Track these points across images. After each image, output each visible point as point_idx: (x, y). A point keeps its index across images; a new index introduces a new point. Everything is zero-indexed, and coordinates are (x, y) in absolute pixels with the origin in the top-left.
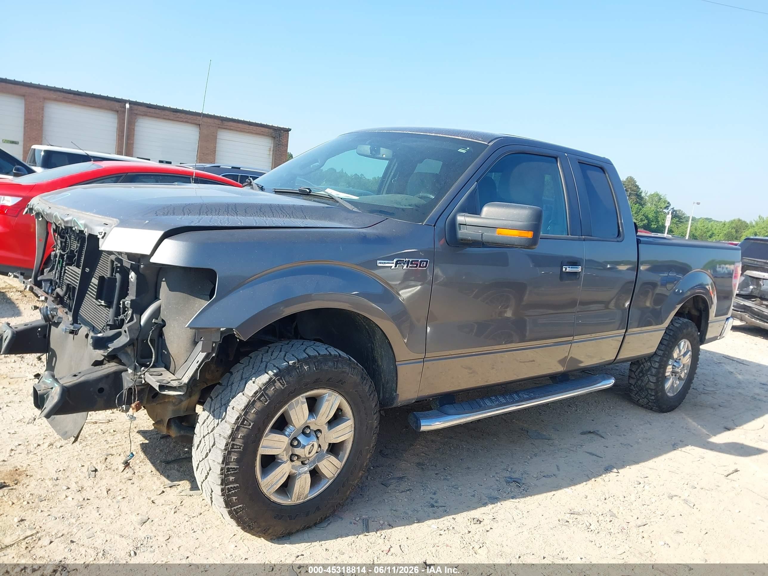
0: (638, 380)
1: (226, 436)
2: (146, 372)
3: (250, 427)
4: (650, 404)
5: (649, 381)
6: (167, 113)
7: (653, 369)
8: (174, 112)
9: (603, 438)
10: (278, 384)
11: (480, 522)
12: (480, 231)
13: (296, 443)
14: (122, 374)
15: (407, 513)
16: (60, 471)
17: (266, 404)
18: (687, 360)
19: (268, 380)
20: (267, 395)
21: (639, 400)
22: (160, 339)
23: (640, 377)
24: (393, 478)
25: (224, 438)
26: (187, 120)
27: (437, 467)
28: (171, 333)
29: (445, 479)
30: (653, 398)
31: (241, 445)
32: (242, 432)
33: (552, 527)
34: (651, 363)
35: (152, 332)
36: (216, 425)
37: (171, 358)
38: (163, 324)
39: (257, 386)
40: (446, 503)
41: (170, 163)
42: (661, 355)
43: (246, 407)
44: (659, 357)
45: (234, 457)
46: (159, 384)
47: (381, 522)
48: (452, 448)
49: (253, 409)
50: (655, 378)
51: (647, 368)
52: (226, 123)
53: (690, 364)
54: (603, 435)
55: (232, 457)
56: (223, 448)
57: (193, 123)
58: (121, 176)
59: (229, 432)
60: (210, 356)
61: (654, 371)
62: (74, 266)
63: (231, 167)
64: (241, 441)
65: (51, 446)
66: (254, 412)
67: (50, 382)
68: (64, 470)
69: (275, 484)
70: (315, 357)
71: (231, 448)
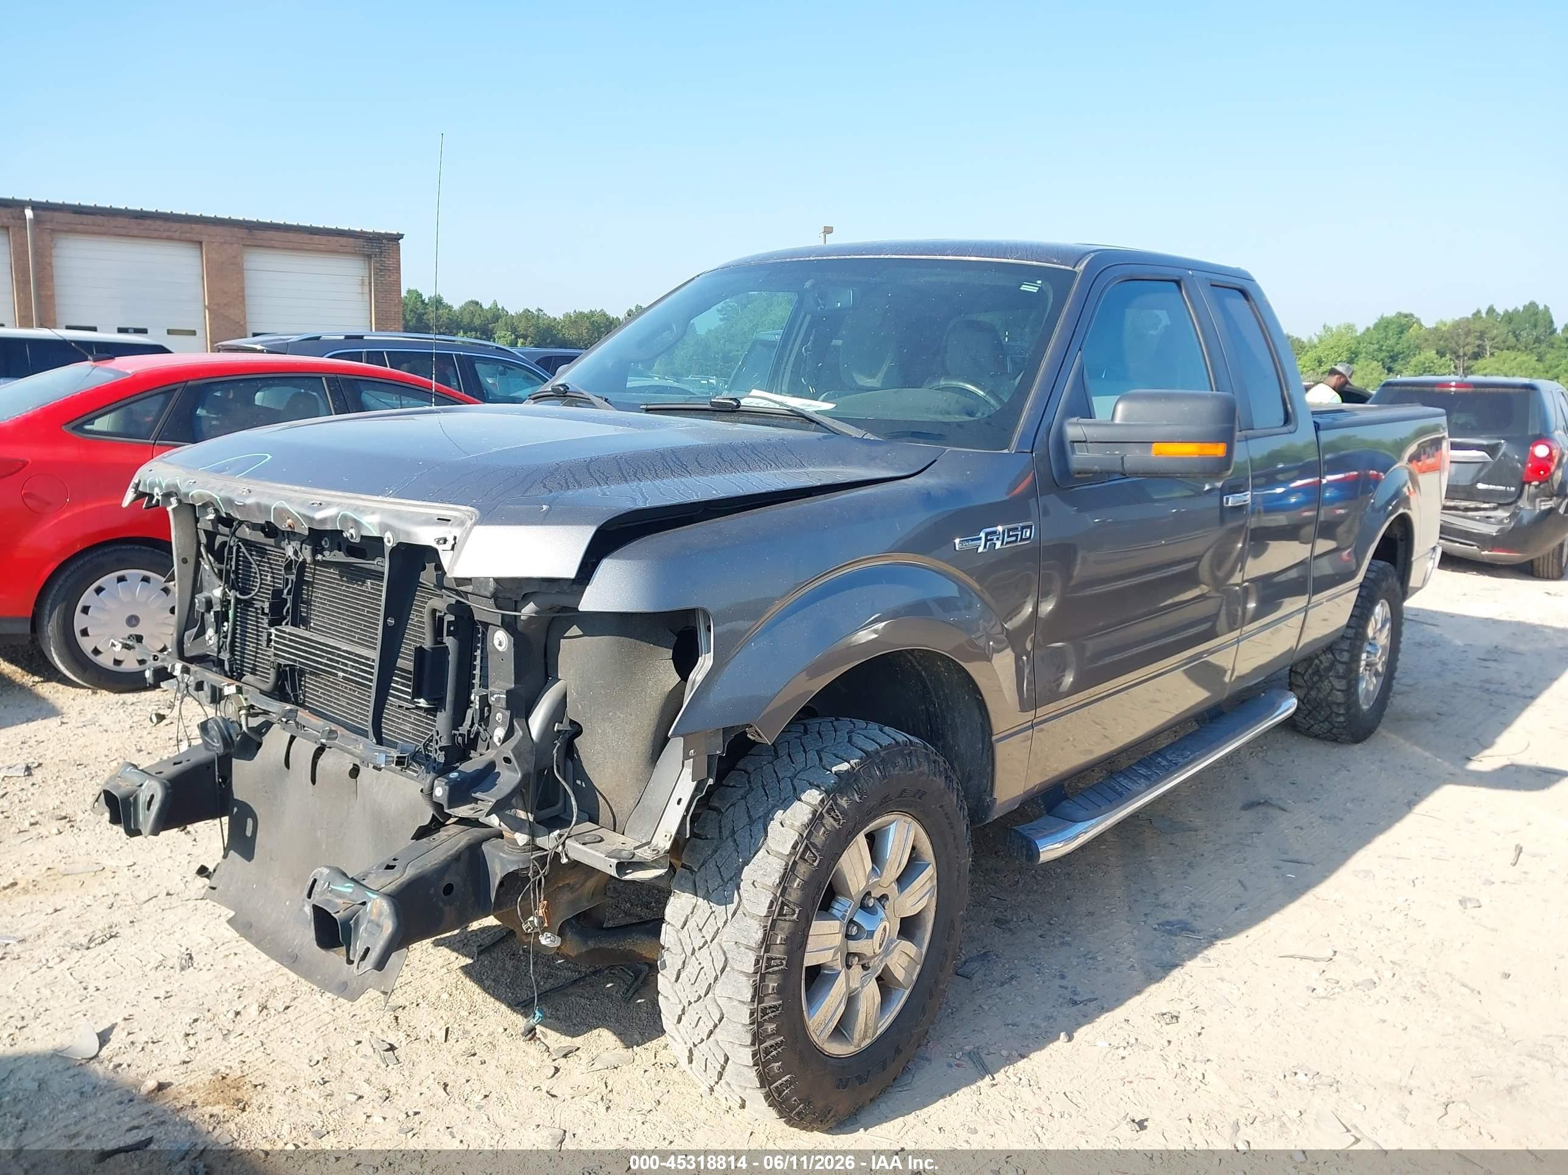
0: (1311, 689)
1: (754, 945)
2: (567, 837)
3: (795, 916)
4: (1335, 731)
5: (1333, 688)
6: (121, 221)
7: (1340, 665)
8: (136, 218)
9: (1285, 810)
10: (829, 821)
11: (1177, 1017)
12: (1117, 452)
13: (854, 931)
14: (483, 847)
15: (1038, 1027)
16: (318, 1062)
17: (816, 864)
18: (1383, 639)
19: (810, 816)
20: (815, 846)
21: (1312, 725)
22: (570, 763)
23: (1315, 683)
24: (972, 959)
25: (748, 948)
26: (169, 234)
27: (1034, 921)
28: (598, 747)
29: (1062, 944)
30: (1342, 719)
31: (783, 957)
32: (782, 929)
33: (1304, 1006)
34: (1333, 654)
35: (557, 752)
36: (720, 924)
37: (600, 798)
38: (577, 730)
39: (793, 832)
40: (1093, 993)
41: (144, 331)
42: (1352, 635)
43: (783, 878)
44: (1349, 641)
45: (772, 984)
46: (615, 861)
47: (1004, 1053)
48: (1040, 878)
49: (795, 881)
50: (1344, 682)
51: (1328, 664)
52: (259, 234)
53: (1388, 645)
54: (1280, 803)
55: (768, 985)
56: (752, 970)
57: (183, 240)
58: (175, 390)
59: (760, 935)
60: (702, 787)
61: (1341, 669)
62: (287, 624)
63: (343, 337)
64: (782, 948)
65: (265, 1011)
66: (798, 885)
67: (350, 890)
68: (325, 1058)
69: (831, 1020)
70: (877, 752)
71: (767, 968)
